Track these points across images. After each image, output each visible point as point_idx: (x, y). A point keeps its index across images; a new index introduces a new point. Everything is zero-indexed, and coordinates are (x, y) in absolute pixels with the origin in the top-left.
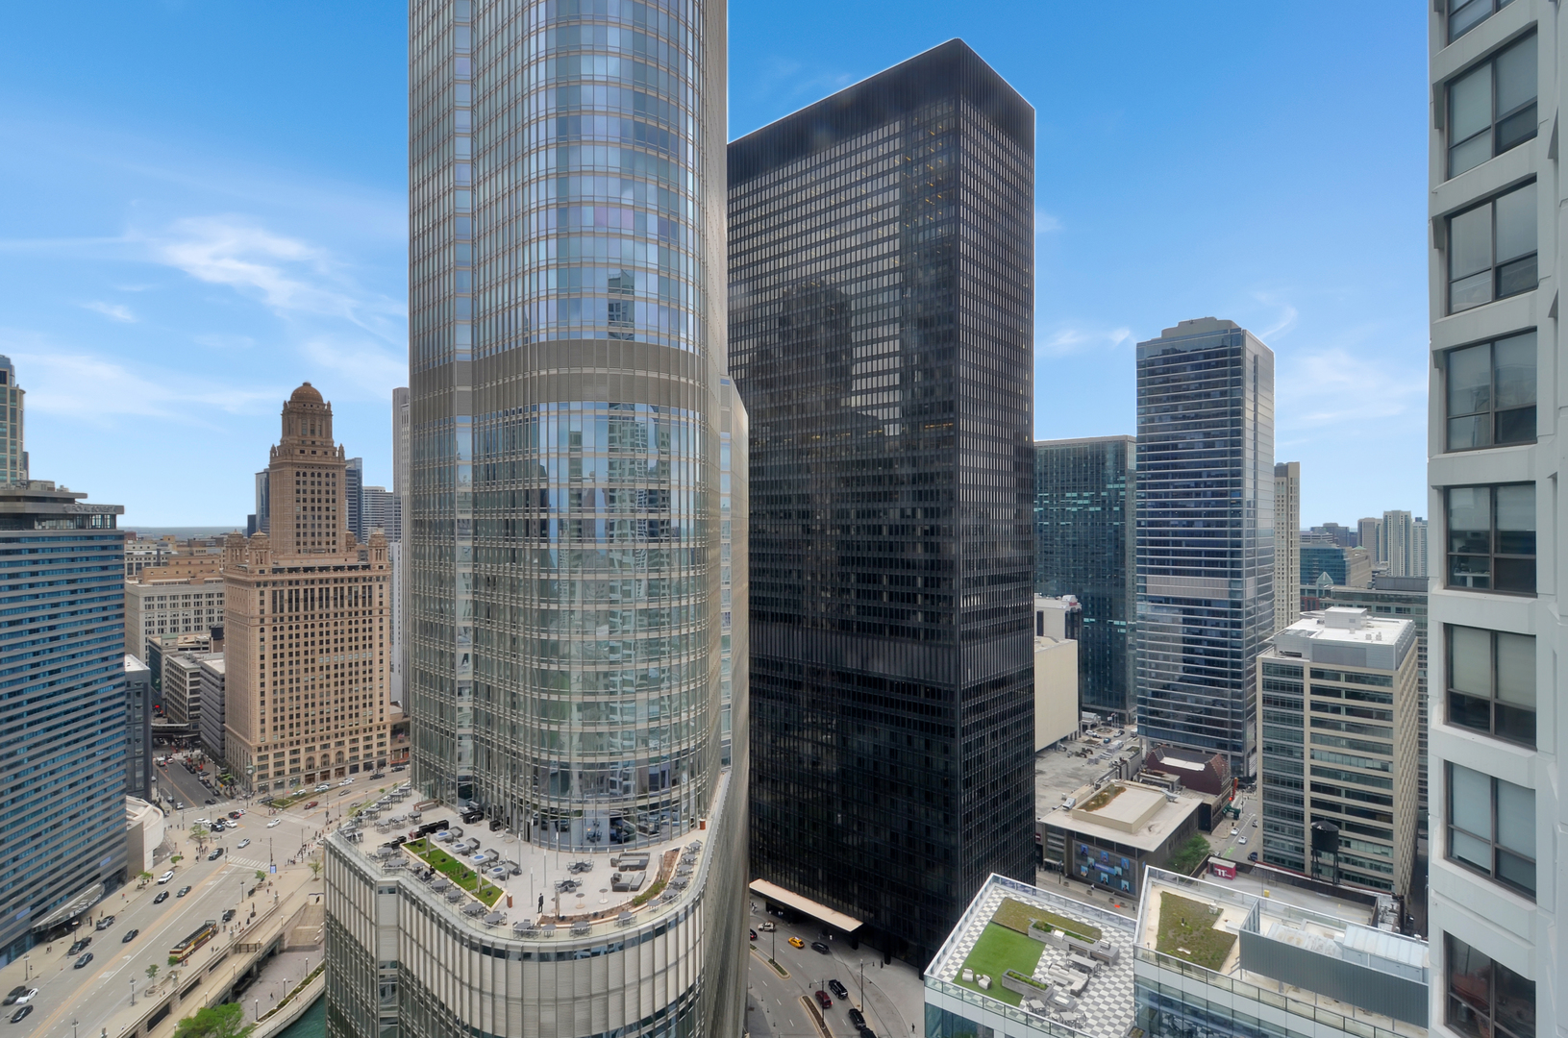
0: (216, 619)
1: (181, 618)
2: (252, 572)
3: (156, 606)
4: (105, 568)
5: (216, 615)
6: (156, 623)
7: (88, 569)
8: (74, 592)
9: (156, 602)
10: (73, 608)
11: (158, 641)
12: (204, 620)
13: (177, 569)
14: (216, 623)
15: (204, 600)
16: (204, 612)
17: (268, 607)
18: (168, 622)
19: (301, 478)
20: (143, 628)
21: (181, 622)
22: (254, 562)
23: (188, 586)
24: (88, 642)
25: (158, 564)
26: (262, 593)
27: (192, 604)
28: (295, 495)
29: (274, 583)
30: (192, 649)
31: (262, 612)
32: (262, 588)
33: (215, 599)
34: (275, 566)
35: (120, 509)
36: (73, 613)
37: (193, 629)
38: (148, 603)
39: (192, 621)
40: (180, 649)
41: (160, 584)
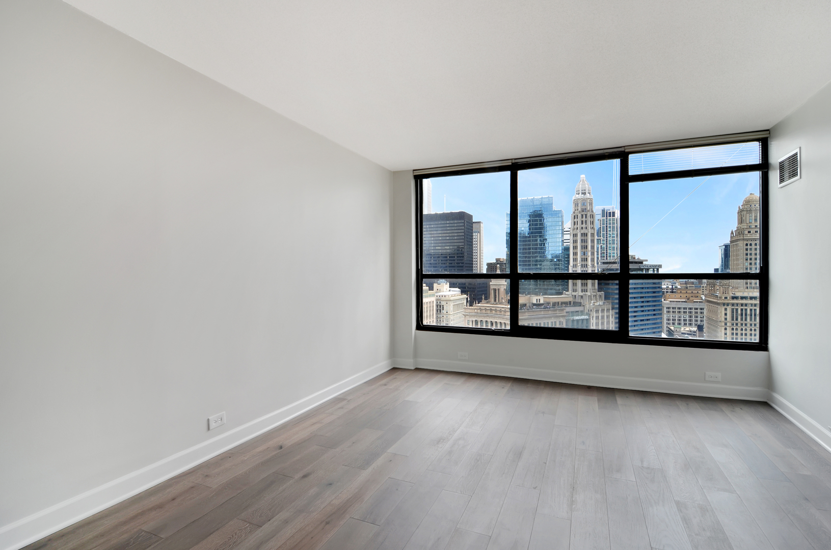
0: (699, 321)
1: (682, 318)
2: (721, 298)
3: (671, 312)
4: (654, 292)
5: (699, 319)
6: (671, 320)
7: (648, 292)
8: (643, 302)
9: (671, 310)
10: (642, 309)
11: (672, 328)
12: (693, 320)
13: (681, 295)
14: (699, 323)
15: (693, 311)
16: (693, 317)
17: (729, 317)
18: (677, 320)
19: (749, 247)
20: (665, 321)
21: (682, 320)
22: (722, 293)
23: (686, 303)
24: (648, 324)
25: (672, 292)
26: (726, 309)
27: (688, 312)
28: (745, 257)
29: (733, 305)
30: (688, 334)
31: (726, 319)
32: (726, 307)
33: (699, 311)
34: (733, 295)
35: (660, 266)
36: (642, 311)
37: (688, 324)
38: (668, 310)
39: (688, 321)
40: (682, 334)
41: (673, 301)
